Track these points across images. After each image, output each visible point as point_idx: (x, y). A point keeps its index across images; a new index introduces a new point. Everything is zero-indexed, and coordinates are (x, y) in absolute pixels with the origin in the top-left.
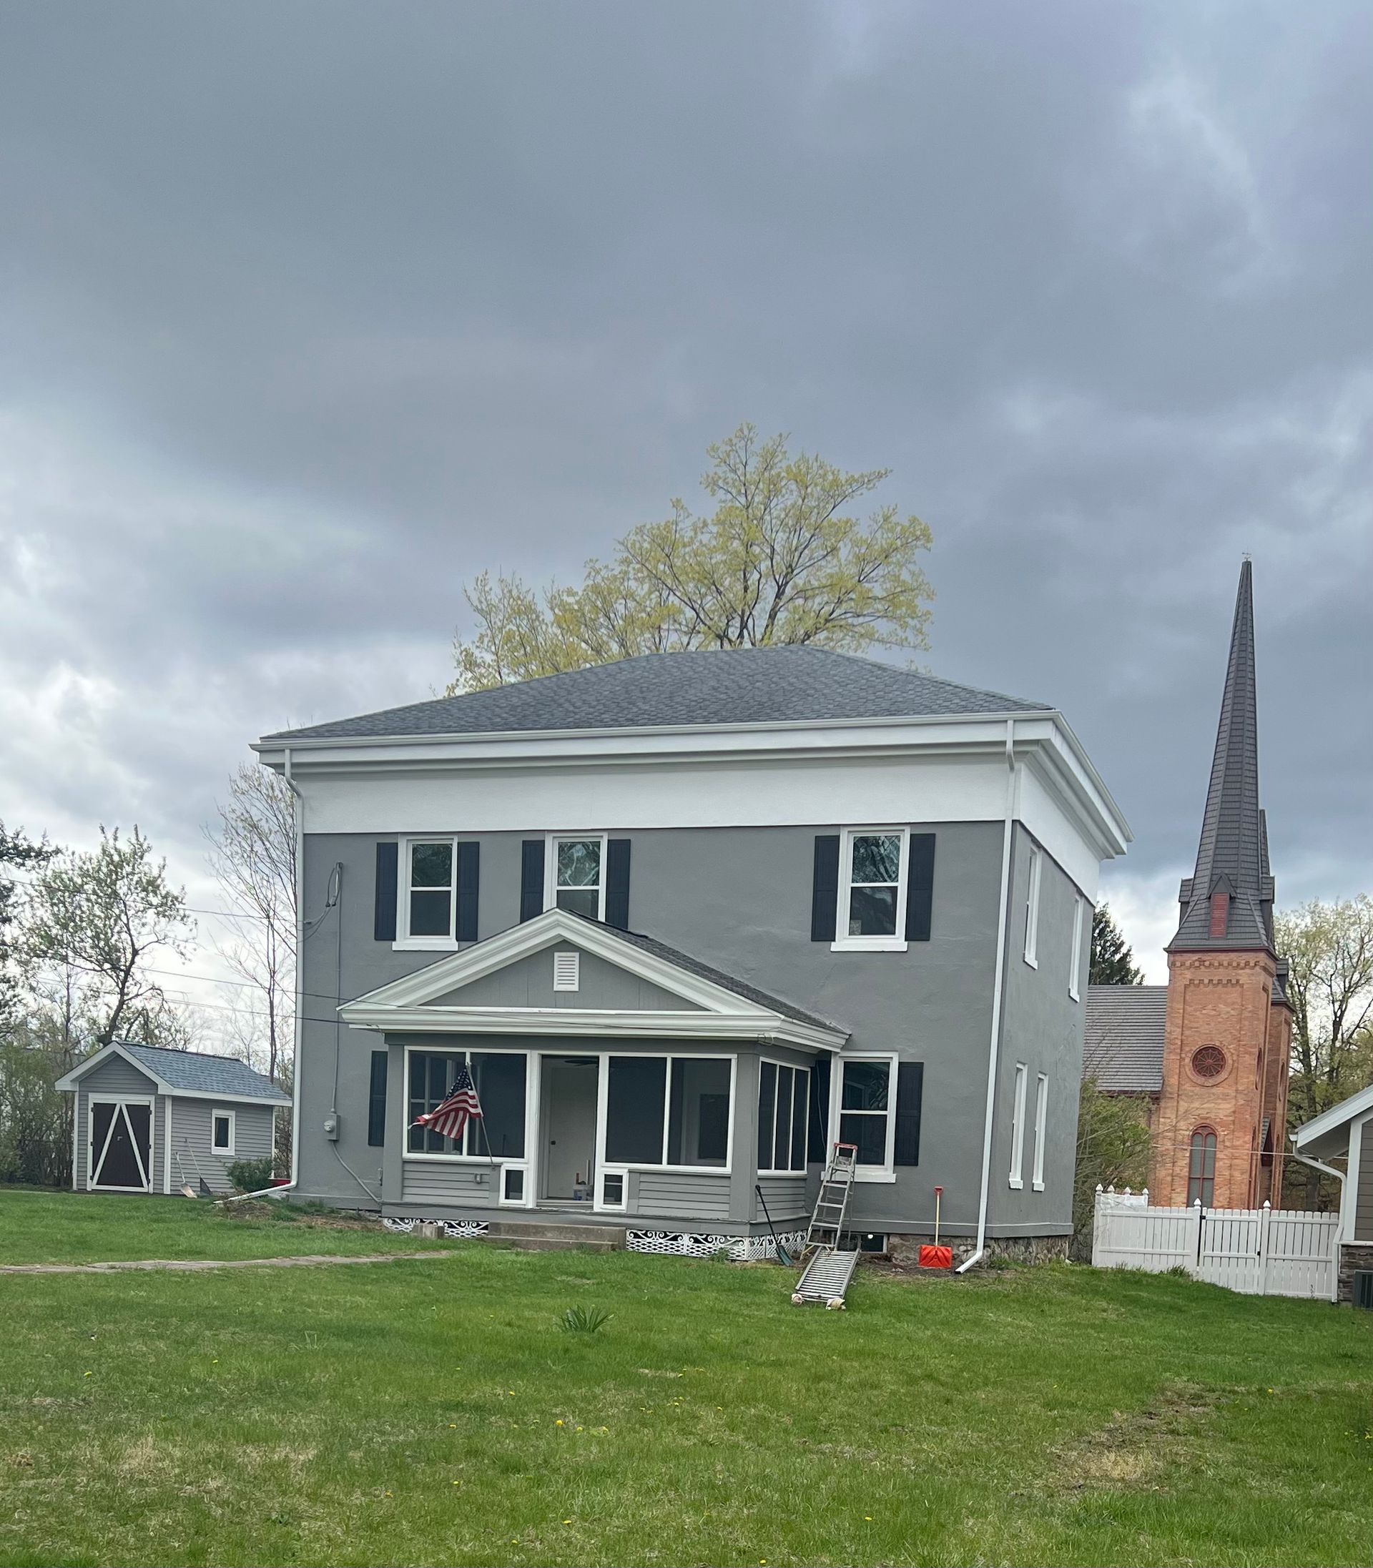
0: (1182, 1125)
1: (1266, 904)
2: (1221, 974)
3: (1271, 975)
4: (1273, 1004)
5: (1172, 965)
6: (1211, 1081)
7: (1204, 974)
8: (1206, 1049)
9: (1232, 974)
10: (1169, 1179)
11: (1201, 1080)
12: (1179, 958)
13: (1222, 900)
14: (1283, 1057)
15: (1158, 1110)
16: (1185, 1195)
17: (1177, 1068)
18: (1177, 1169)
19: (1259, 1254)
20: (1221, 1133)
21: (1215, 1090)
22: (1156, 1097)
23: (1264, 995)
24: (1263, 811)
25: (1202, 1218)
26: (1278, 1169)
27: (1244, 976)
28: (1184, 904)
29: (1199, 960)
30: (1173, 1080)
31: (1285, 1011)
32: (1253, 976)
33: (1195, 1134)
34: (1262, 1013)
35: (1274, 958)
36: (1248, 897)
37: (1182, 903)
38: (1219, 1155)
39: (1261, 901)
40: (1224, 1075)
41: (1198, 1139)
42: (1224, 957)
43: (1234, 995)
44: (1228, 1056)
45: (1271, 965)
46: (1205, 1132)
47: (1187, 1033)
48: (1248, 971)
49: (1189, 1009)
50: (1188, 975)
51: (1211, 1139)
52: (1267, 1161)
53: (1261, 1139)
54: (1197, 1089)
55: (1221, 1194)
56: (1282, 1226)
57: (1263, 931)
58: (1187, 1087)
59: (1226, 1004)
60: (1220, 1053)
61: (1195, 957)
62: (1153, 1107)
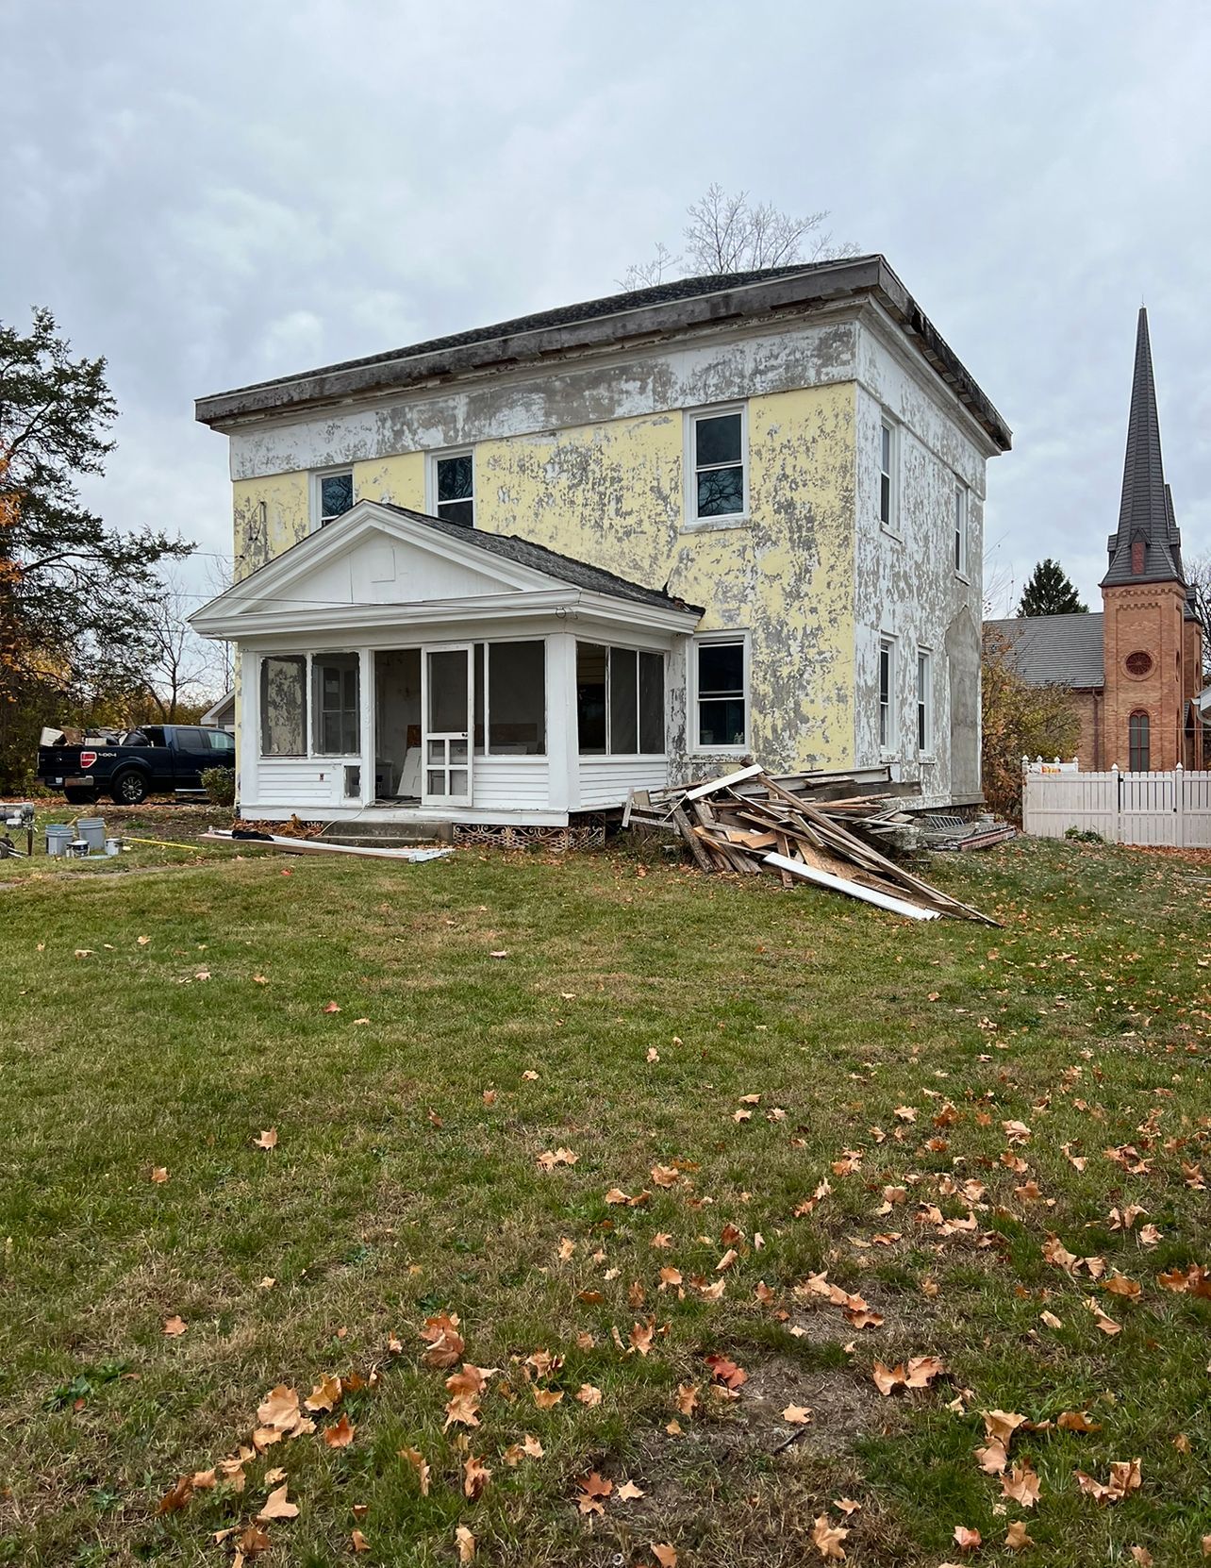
0: (1122, 710)
1: (1175, 549)
2: (1144, 600)
3: (1183, 599)
4: (1186, 620)
5: (1105, 596)
6: (1141, 678)
7: (1130, 601)
8: (1136, 654)
9: (1152, 600)
10: (1114, 750)
11: (1134, 677)
12: (1110, 591)
13: (1139, 547)
14: (1196, 657)
15: (1103, 700)
16: (1128, 760)
17: (1116, 671)
18: (1120, 743)
19: (1175, 810)
20: (1153, 714)
21: (1145, 683)
22: (1100, 692)
23: (1177, 612)
24: (1168, 486)
25: (1120, 780)
26: (1199, 740)
27: (1161, 600)
28: (1112, 553)
29: (1126, 591)
30: (1112, 678)
31: (1196, 625)
32: (1169, 601)
33: (1132, 716)
34: (1177, 627)
35: (1185, 586)
36: (1160, 546)
37: (1110, 552)
38: (1152, 730)
39: (1171, 546)
40: (1151, 672)
41: (1135, 720)
42: (1143, 587)
43: (1154, 613)
44: (1153, 658)
45: (1182, 591)
46: (1139, 715)
47: (1121, 643)
48: (1163, 596)
49: (1121, 626)
50: (1119, 602)
51: (1144, 720)
52: (1190, 735)
53: (1183, 718)
54: (1131, 684)
55: (1155, 760)
56: (1195, 786)
57: (1173, 567)
58: (1124, 682)
59: (1149, 621)
60: (1147, 656)
61: (1123, 589)
62: (1099, 698)
